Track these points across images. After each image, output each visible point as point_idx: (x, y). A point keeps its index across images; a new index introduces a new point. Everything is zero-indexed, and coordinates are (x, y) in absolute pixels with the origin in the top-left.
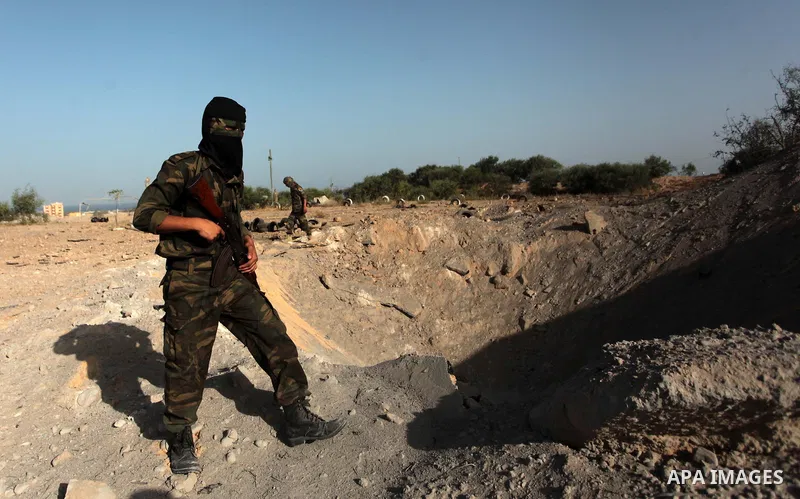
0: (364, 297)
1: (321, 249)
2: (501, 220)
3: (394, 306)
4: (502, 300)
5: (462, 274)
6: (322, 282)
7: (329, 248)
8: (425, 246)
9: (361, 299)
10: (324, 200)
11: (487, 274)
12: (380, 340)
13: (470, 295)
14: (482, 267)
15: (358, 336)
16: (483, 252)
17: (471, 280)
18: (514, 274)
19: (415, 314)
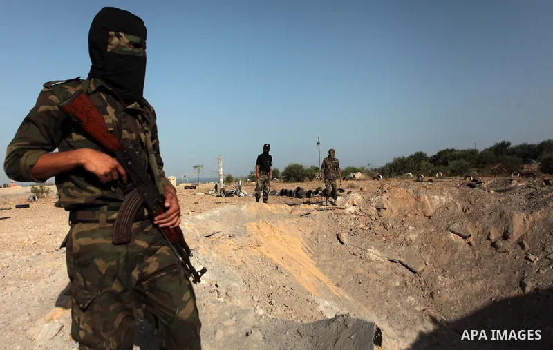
0: (373, 253)
1: (340, 211)
2: (503, 191)
3: (400, 262)
4: (503, 263)
5: (464, 237)
6: (339, 239)
7: (347, 211)
8: (431, 211)
9: (371, 255)
10: (358, 175)
11: (488, 238)
12: (386, 291)
13: (471, 256)
14: (484, 231)
15: (366, 285)
16: (485, 219)
17: (473, 243)
18: (516, 239)
19: (419, 269)
